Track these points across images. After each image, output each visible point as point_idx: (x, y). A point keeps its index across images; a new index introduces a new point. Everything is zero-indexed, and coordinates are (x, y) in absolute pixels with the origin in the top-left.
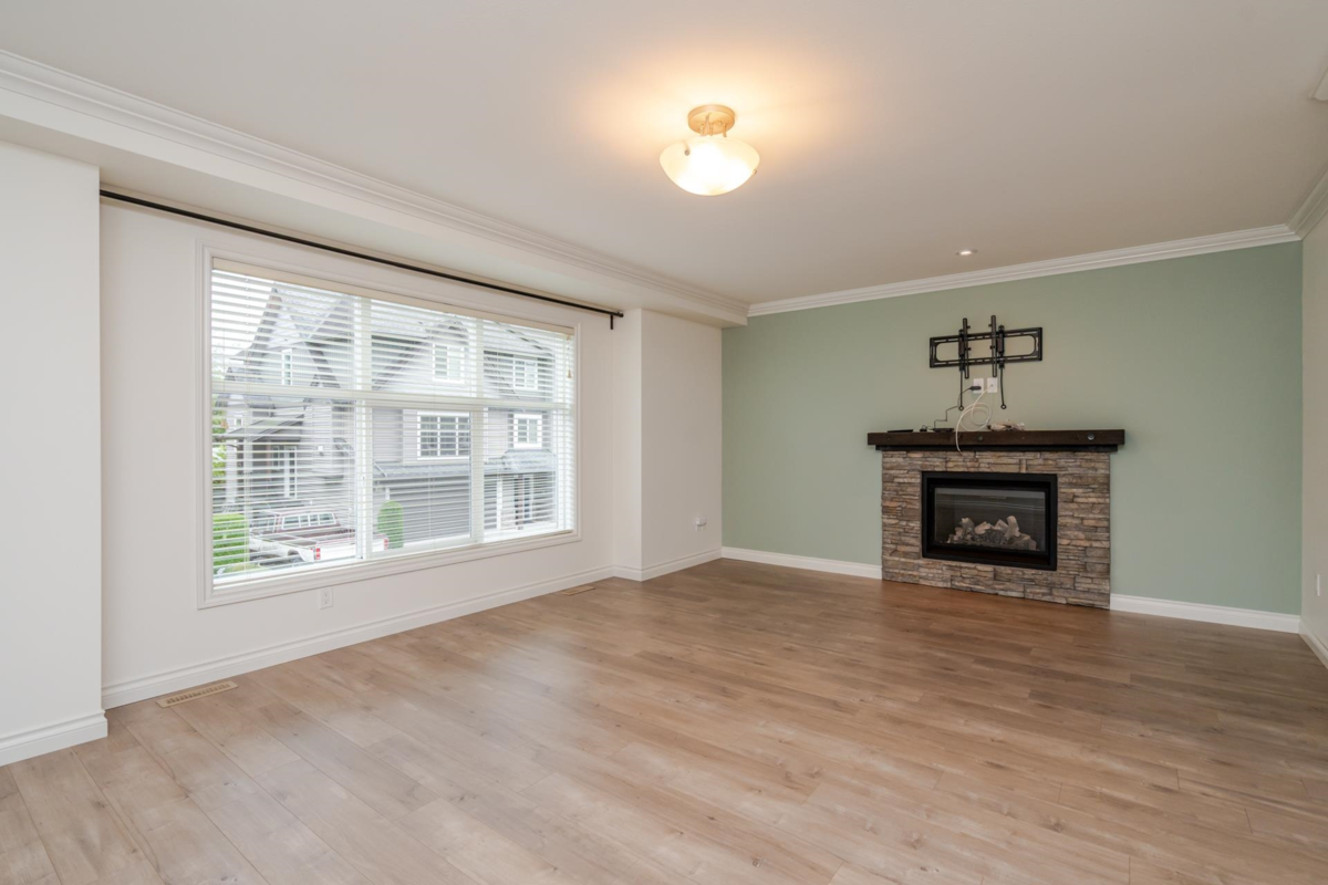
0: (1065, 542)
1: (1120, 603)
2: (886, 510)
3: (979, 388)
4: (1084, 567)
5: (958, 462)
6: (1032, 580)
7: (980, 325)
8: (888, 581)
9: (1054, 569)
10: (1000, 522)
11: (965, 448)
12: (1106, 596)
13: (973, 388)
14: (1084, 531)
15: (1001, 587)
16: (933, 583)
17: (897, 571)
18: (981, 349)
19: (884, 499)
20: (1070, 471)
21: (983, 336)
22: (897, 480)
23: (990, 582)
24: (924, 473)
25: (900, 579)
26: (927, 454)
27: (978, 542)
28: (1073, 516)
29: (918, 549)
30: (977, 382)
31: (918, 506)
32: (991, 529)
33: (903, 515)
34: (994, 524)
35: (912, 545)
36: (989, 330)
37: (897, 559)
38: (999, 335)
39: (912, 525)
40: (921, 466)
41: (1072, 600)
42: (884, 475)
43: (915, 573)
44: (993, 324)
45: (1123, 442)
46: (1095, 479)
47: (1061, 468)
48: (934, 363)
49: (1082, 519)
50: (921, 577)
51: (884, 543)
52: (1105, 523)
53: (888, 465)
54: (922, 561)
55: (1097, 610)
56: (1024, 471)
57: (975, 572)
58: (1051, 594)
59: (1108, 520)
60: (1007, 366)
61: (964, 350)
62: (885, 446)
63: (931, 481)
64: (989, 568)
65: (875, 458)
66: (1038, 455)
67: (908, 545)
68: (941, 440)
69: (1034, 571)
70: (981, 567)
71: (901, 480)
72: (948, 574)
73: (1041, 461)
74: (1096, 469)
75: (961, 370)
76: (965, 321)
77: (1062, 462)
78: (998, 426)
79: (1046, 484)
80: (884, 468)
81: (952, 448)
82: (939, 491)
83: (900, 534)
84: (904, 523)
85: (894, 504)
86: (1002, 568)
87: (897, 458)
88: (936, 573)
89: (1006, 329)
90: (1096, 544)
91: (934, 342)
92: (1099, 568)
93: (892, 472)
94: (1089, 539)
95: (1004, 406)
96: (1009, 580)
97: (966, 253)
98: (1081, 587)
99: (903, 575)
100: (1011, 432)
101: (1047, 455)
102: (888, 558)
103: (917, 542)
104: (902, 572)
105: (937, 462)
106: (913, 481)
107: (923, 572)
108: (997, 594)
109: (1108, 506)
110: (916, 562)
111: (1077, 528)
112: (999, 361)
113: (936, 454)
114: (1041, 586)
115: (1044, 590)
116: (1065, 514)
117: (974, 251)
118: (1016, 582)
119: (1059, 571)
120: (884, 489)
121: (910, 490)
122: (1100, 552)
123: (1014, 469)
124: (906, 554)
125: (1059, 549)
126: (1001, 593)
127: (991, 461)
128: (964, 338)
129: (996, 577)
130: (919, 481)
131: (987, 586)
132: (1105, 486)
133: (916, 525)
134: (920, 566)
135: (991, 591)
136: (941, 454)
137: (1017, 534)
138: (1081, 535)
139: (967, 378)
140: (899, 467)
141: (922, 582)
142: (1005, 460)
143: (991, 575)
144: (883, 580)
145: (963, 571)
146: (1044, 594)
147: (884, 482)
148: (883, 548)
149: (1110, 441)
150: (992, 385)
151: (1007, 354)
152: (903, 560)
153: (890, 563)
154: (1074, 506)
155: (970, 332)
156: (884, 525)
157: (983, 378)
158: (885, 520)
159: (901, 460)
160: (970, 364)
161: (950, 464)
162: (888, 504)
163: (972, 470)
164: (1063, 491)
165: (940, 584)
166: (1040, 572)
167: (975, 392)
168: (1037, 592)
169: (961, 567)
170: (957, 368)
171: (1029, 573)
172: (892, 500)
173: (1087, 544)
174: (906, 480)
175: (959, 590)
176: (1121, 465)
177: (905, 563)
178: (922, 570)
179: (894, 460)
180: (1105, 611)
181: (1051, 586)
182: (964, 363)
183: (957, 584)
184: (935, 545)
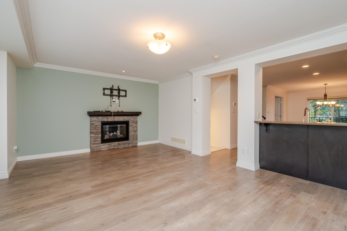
0: (131, 134)
1: (139, 144)
2: (91, 133)
3: (115, 102)
4: (134, 139)
5: (110, 119)
6: (125, 143)
7: (116, 87)
8: (92, 152)
9: (129, 140)
10: (115, 132)
11: (114, 115)
12: (137, 143)
13: (113, 102)
14: (134, 131)
15: (120, 146)
16: (105, 149)
17: (95, 149)
18: (115, 93)
19: (91, 130)
20: (132, 120)
21: (116, 90)
22: (95, 124)
23: (118, 146)
24: (101, 122)
25: (96, 150)
26: (103, 117)
27: (112, 137)
28: (132, 129)
29: (100, 142)
30: (114, 100)
31: (100, 130)
32: (113, 134)
33: (96, 133)
34: (113, 133)
35: (99, 141)
36: (118, 89)
37: (95, 145)
38: (119, 90)
39: (99, 136)
40: (102, 120)
41: (132, 146)
42: (91, 123)
43: (100, 148)
44: (118, 88)
45: (141, 114)
46: (135, 121)
47: (130, 119)
48: (104, 94)
49: (133, 129)
50: (101, 149)
51: (91, 142)
52: (137, 130)
53: (92, 120)
54: (102, 145)
55: (136, 146)
56: (124, 120)
57: (114, 144)
58: (129, 145)
59: (137, 129)
60: (120, 97)
61: (112, 92)
62: (92, 115)
63: (104, 124)
64: (117, 143)
65: (89, 118)
66: (126, 117)
67: (98, 141)
68: (108, 114)
69: (126, 141)
70: (115, 143)
71: (96, 124)
72: (108, 146)
73: (127, 118)
74: (135, 119)
75: (111, 97)
76: (113, 86)
77: (130, 118)
78: (120, 111)
79: (127, 123)
80: (91, 121)
81: (111, 115)
82: (104, 126)
83: (96, 138)
84: (97, 135)
85: (94, 131)
86: (120, 142)
87: (94, 118)
88: (105, 147)
89: (120, 89)
90: (136, 134)
91: (104, 89)
92: (136, 138)
93: (93, 122)
94: (135, 133)
95: (119, 106)
96: (121, 144)
97: (124, 71)
98: (133, 142)
99: (97, 149)
100: (122, 112)
101: (128, 117)
102: (92, 145)
103: (100, 140)
104: (96, 148)
105: (105, 119)
106: (99, 124)
107: (102, 147)
108: (119, 148)
109: (137, 126)
110: (100, 145)
111: (133, 131)
112: (119, 96)
113: (105, 117)
114: (127, 144)
115: (128, 145)
116: (131, 129)
117: (125, 72)
118: (122, 144)
119: (130, 140)
120: (91, 127)
121: (99, 127)
122: (136, 135)
123: (122, 120)
124: (97, 144)
125: (129, 136)
126: (120, 148)
127: (118, 118)
128: (112, 90)
129: (119, 144)
130: (101, 124)
131: (117, 147)
132: (136, 123)
133: (100, 135)
134: (101, 146)
135: (118, 148)
136: (106, 117)
137: (119, 134)
138: (133, 132)
139: (112, 99)
140: (95, 121)
141: (102, 150)
142: (120, 118)
143: (117, 144)
144: (91, 152)
145: (111, 145)
146: (127, 146)
147: (91, 125)
148: (90, 143)
149: (138, 114)
150: (117, 101)
151: (120, 95)
152: (96, 145)
153: (93, 147)
154: (132, 127)
155: (114, 88)
157: (115, 99)
158: (91, 136)
159: (96, 119)
160: (113, 96)
161: (109, 120)
162: (92, 131)
163: (113, 121)
164: (130, 124)
165: (106, 149)
166: (127, 141)
167: (114, 102)
168: (126, 146)
169: (111, 144)
170: (110, 96)
171: (125, 142)
172: (93, 130)
173: (134, 134)
174: (97, 124)
175: (111, 149)
176: (139, 118)
177: (97, 146)
178: (101, 147)
179: (94, 119)
180: (137, 146)
181: (129, 144)
182: (111, 95)
183: (110, 148)
184: (104, 141)
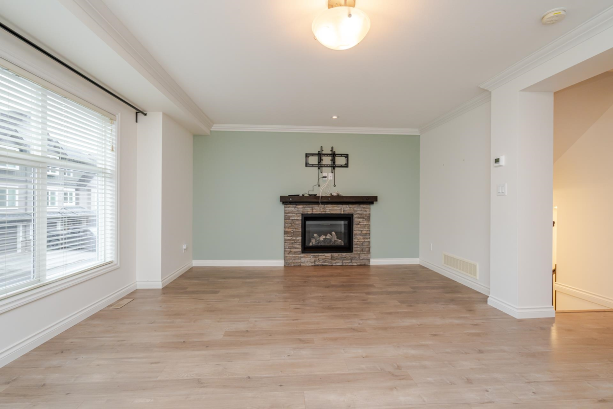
0: (356, 240)
1: (374, 262)
2: (286, 233)
3: (326, 177)
4: (362, 250)
5: (318, 210)
6: (345, 257)
7: (327, 150)
8: (287, 266)
9: (352, 252)
10: (329, 235)
11: (323, 203)
12: (369, 260)
13: (323, 177)
14: (362, 235)
15: (334, 262)
16: (307, 265)
17: (291, 261)
18: (327, 160)
19: (285, 228)
20: (358, 212)
21: (327, 155)
22: (291, 218)
23: (330, 261)
24: (302, 214)
25: (292, 265)
26: (305, 206)
27: (323, 244)
28: (359, 230)
29: (300, 250)
30: (325, 174)
31: (300, 230)
32: (325, 238)
33: (294, 235)
34: (326, 236)
35: (298, 248)
36: (331, 153)
37: (291, 255)
38: (334, 155)
39: (298, 239)
40: (303, 211)
41: (359, 263)
42: (285, 216)
43: (299, 261)
44: (332, 151)
45: (376, 200)
46: (366, 215)
47: (355, 211)
48: (307, 165)
49: (362, 231)
50: (301, 263)
51: (285, 248)
52: (369, 232)
53: (287, 211)
54: (302, 255)
55: (366, 266)
56: (342, 213)
57: (324, 257)
58: (351, 262)
59: (370, 231)
60: (336, 168)
61: (320, 160)
62: (287, 202)
63: (306, 218)
64: (329, 255)
65: (282, 207)
66: (347, 206)
67: (296, 248)
68: (313, 200)
69: (346, 254)
70: (326, 255)
71: (293, 218)
72: (313, 259)
73: (348, 209)
74: (366, 211)
75: (319, 169)
76: (322, 147)
77: (356, 209)
78: (335, 194)
79: (349, 218)
80: (285, 213)
81: (317, 203)
82: (307, 223)
83: (292, 243)
84: (294, 238)
85: (290, 230)
86: (334, 254)
87: (291, 208)
88: (308, 259)
89: (336, 153)
90: (366, 240)
91: (307, 155)
92: (367, 249)
93: (289, 215)
94: (364, 239)
95: (335, 185)
96: (337, 259)
97: (335, 117)
98: (361, 257)
99: (294, 263)
100: (339, 196)
101: (351, 206)
102: (287, 255)
103: (300, 247)
104: (293, 261)
105: (309, 210)
106: (298, 218)
107: (303, 260)
108: (332, 265)
109: (369, 225)
110: (300, 256)
111: (361, 235)
112: (333, 166)
113: (309, 206)
114: (348, 259)
115: (350, 261)
116: (356, 230)
117: (338, 117)
118: (339, 259)
119: (354, 252)
120: (285, 223)
121: (297, 223)
122: (367, 243)
123: (338, 212)
124: (295, 253)
125: (354, 243)
126: (334, 264)
127: (331, 209)
128: (320, 155)
129: (332, 258)
130: (301, 218)
131: (329, 262)
132: (368, 218)
133: (300, 239)
134: (301, 257)
135: (330, 264)
136: (311, 206)
137: (336, 239)
138: (361, 237)
139: (321, 172)
140: (292, 212)
141: (302, 264)
142: (336, 208)
143: (330, 258)
144: (285, 266)
145: (319, 257)
146: (349, 263)
147: (285, 219)
148: (285, 251)
149: (370, 200)
150: (330, 176)
151: (336, 164)
152: (294, 255)
153: (288, 258)
154: (359, 226)
155: (323, 152)
156: (285, 240)
157: (327, 172)
158: (286, 238)
159: (293, 209)
160: (322, 167)
161: (314, 210)
162: (287, 230)
163: (323, 213)
164: (356, 220)
165: (310, 265)
166: (348, 254)
167: (324, 179)
168: (347, 262)
169: (319, 256)
170: (317, 168)
171: (344, 254)
172: (289, 228)
173: (363, 240)
174: (295, 218)
175: (318, 266)
176: (374, 209)
177: (295, 257)
178: (302, 259)
179: (290, 209)
180: (369, 266)
181: (352, 259)
182: (320, 166)
183: (317, 263)
184: (306, 249)
